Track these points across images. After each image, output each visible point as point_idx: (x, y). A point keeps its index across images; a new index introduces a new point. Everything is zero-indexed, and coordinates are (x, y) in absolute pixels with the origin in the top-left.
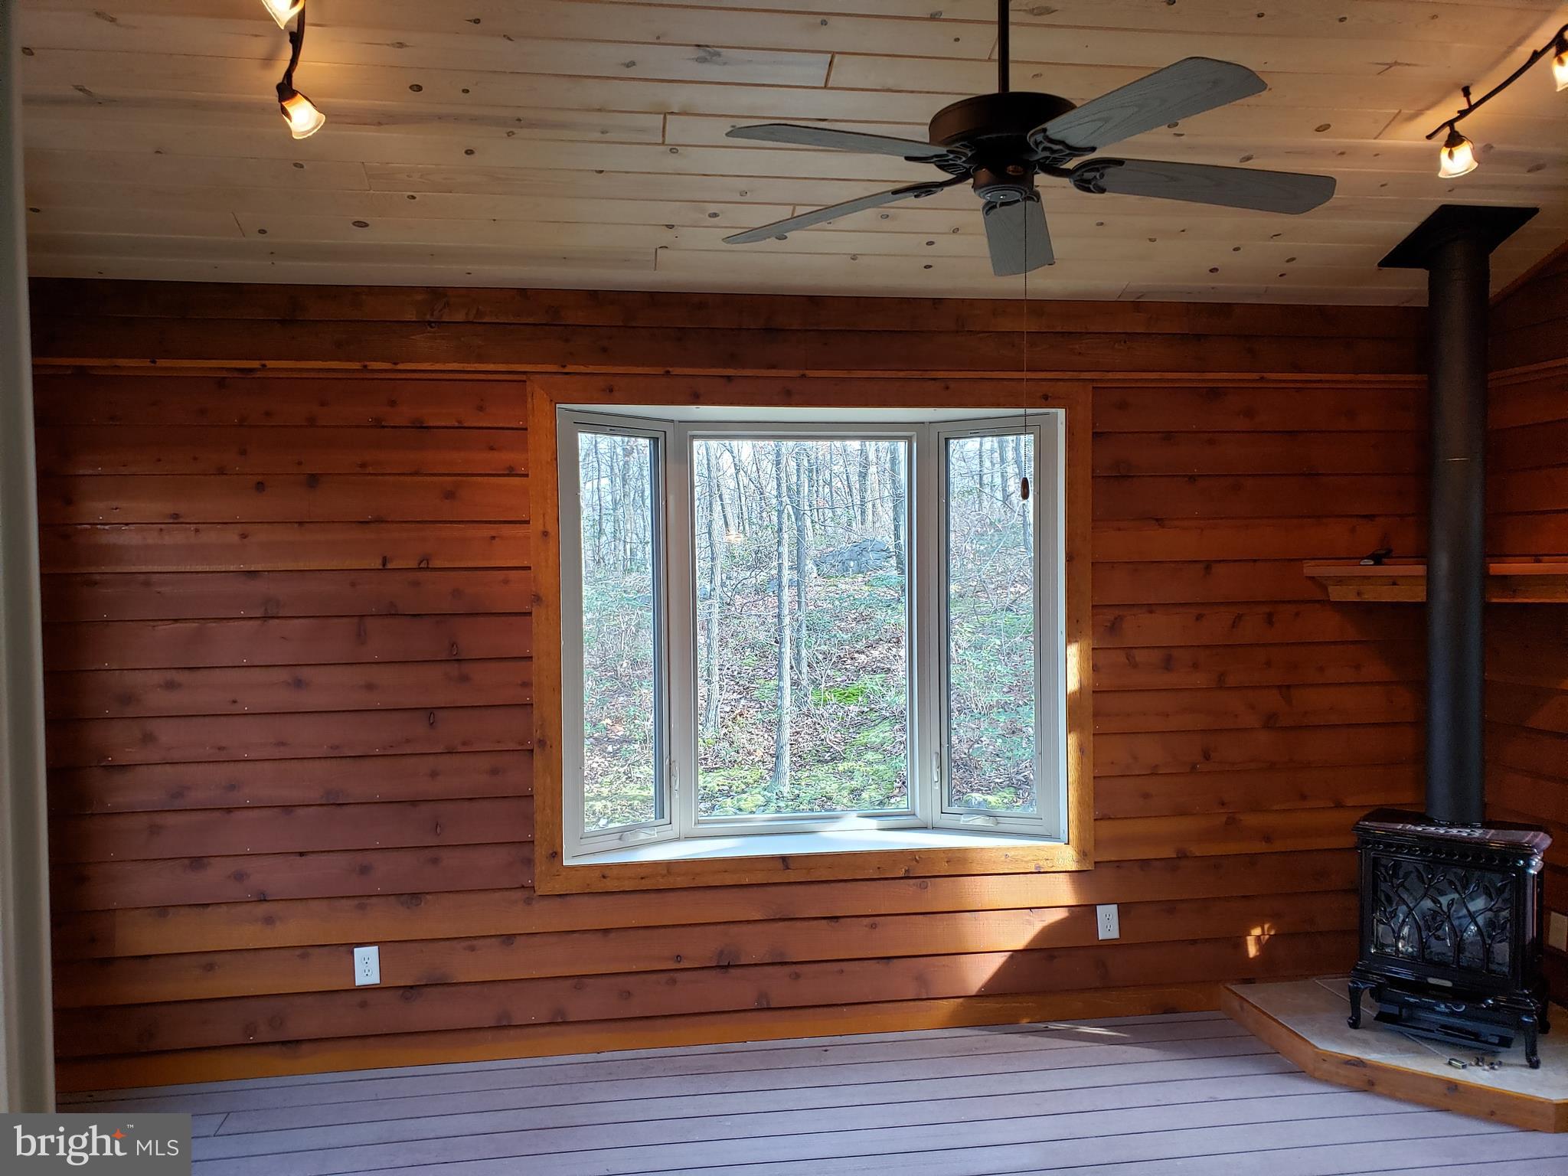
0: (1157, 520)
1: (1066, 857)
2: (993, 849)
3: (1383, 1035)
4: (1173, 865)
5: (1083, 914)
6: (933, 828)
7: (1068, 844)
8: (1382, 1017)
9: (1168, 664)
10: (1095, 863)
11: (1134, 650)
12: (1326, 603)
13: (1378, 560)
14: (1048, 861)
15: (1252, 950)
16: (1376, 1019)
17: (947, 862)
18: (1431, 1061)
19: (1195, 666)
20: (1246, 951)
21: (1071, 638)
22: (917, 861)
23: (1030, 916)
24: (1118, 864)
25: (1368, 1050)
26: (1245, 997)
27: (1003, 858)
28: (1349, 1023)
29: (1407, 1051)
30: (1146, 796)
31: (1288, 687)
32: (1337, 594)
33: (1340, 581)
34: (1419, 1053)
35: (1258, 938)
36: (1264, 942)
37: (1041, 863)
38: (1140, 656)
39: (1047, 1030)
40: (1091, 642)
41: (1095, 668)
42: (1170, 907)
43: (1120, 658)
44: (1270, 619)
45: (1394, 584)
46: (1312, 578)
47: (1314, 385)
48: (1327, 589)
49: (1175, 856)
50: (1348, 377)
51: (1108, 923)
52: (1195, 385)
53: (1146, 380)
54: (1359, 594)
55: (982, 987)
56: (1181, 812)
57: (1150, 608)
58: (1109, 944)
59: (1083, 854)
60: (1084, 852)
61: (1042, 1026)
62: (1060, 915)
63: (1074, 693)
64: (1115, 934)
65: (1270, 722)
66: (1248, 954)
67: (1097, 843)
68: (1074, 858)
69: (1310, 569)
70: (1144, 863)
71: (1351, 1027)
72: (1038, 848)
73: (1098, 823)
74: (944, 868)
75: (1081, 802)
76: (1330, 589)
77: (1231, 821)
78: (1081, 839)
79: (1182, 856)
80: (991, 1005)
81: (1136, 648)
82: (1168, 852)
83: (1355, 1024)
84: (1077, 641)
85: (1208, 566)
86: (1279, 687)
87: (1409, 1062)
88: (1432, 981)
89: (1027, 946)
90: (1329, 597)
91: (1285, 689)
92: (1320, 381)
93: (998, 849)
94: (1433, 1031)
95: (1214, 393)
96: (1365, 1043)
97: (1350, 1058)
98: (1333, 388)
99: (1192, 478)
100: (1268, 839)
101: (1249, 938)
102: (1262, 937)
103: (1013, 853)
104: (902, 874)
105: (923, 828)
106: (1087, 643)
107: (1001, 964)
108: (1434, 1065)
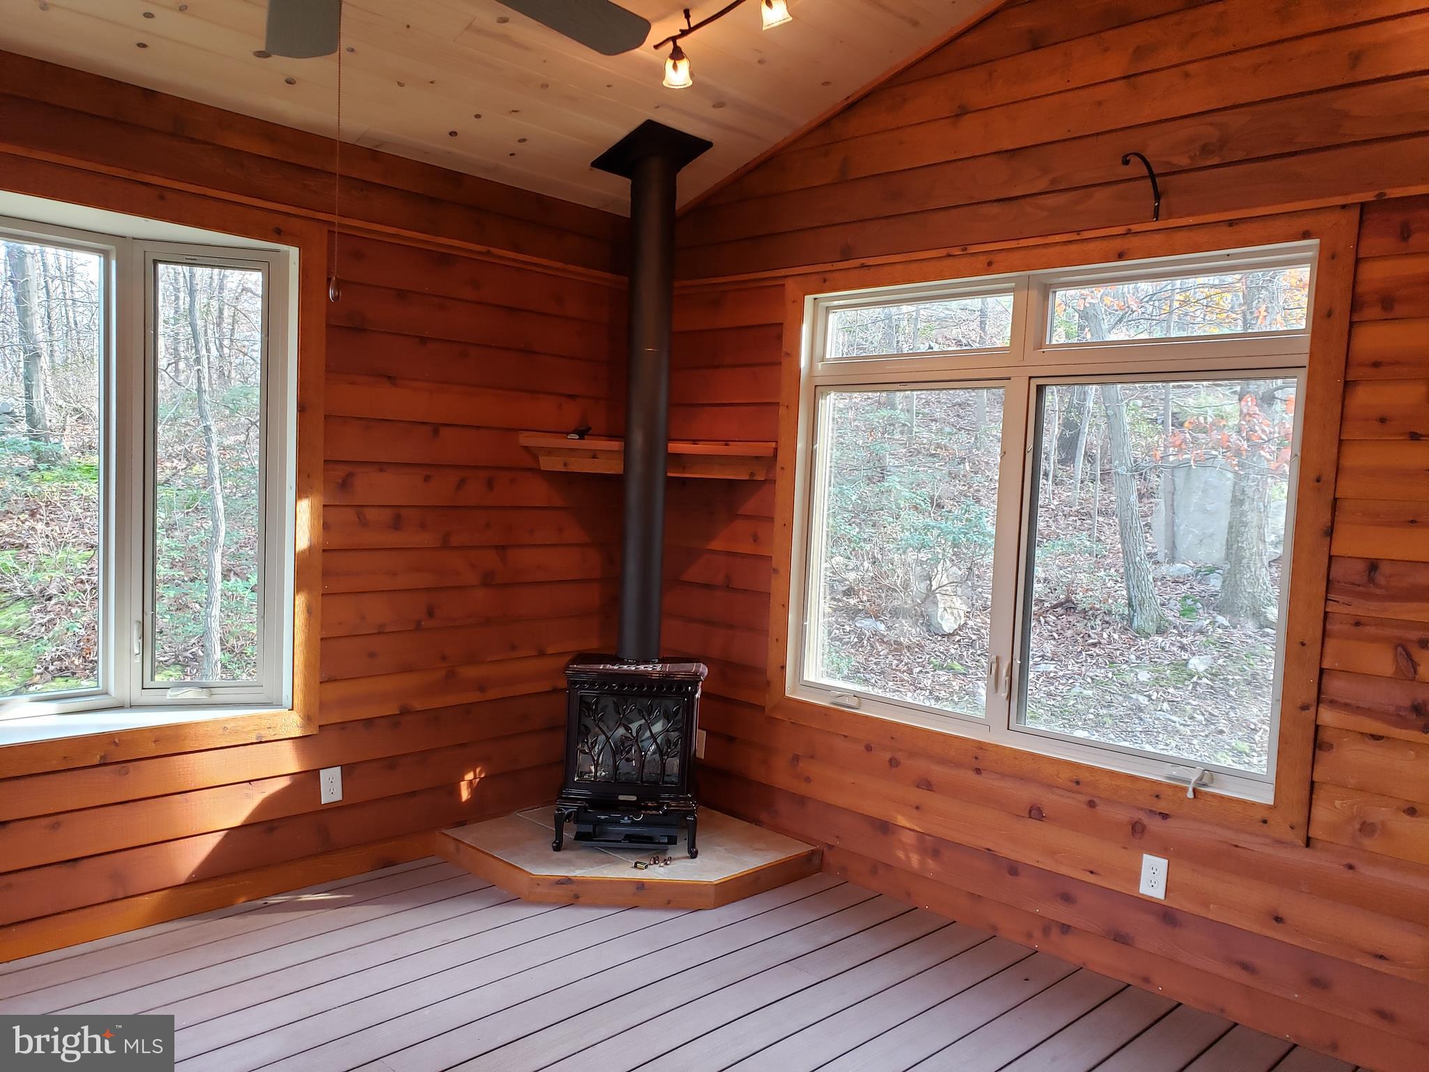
0: (389, 378)
1: (292, 723)
2: (209, 722)
3: (581, 852)
4: (394, 721)
5: (307, 780)
6: (131, 706)
7: (292, 709)
8: (580, 837)
9: (397, 524)
10: (320, 726)
11: (365, 508)
12: (537, 471)
13: (582, 434)
14: (271, 730)
15: (465, 794)
16: (575, 839)
17: (155, 741)
18: (621, 867)
19: (423, 526)
20: (460, 795)
21: (301, 493)
22: (116, 744)
23: (249, 789)
24: (342, 725)
25: (572, 868)
26: (459, 839)
27: (221, 731)
28: (553, 847)
29: (602, 862)
30: (372, 655)
31: (504, 547)
32: (547, 464)
33: (550, 452)
34: (611, 862)
35: (471, 782)
36: (475, 785)
37: (263, 732)
38: (371, 514)
39: (267, 906)
40: (322, 498)
41: (326, 526)
42: (391, 763)
43: (350, 515)
44: (490, 484)
45: (594, 457)
46: (526, 448)
47: (533, 268)
48: (538, 458)
49: (398, 712)
50: (559, 265)
51: (331, 787)
52: (429, 247)
53: (381, 233)
54: (565, 465)
55: (192, 874)
56: (406, 669)
57: (381, 466)
58: (333, 808)
59: (308, 718)
60: (308, 717)
61: (260, 902)
62: (283, 783)
63: (303, 552)
64: (338, 796)
65: (488, 580)
66: (461, 799)
67: (323, 706)
68: (298, 723)
69: (526, 439)
70: (369, 722)
71: (554, 850)
72: (260, 717)
73: (322, 685)
74: (152, 749)
75: (308, 665)
76: (542, 459)
77: (451, 674)
78: (307, 703)
79: (405, 711)
80: (204, 890)
81: (366, 506)
82: (391, 709)
83: (558, 848)
84: (307, 497)
85: (436, 428)
86: (496, 547)
87: (605, 872)
88: (621, 798)
89: (245, 822)
90: (539, 466)
91: (501, 549)
92: (536, 265)
93: (216, 722)
94: (620, 841)
95: (444, 259)
96: (568, 863)
97: (559, 878)
98: (546, 274)
99: (423, 340)
100: (482, 689)
101: (462, 783)
102: (474, 781)
103: (232, 725)
104: (96, 761)
105: (120, 707)
106: (319, 500)
107: (215, 845)
108: (622, 870)
